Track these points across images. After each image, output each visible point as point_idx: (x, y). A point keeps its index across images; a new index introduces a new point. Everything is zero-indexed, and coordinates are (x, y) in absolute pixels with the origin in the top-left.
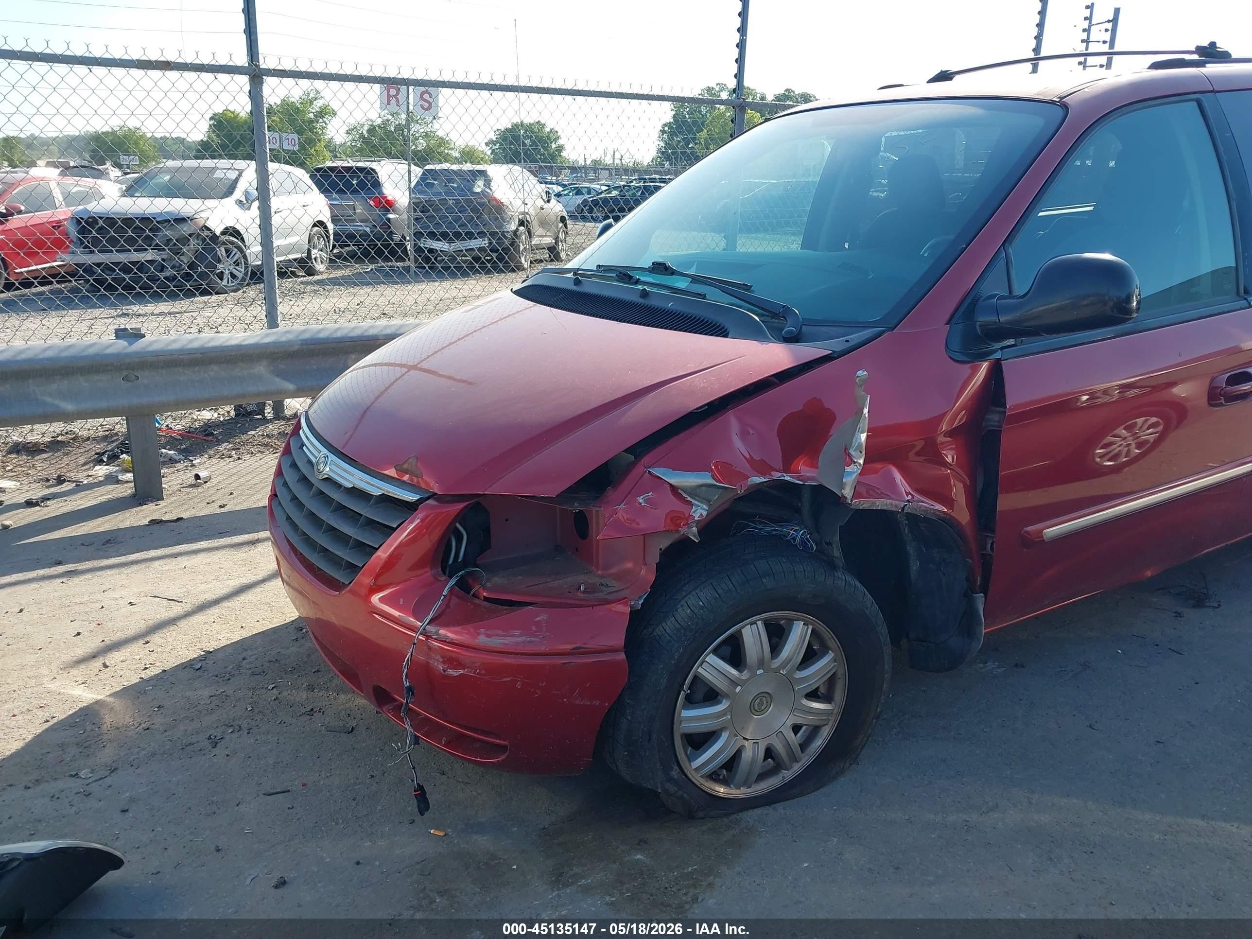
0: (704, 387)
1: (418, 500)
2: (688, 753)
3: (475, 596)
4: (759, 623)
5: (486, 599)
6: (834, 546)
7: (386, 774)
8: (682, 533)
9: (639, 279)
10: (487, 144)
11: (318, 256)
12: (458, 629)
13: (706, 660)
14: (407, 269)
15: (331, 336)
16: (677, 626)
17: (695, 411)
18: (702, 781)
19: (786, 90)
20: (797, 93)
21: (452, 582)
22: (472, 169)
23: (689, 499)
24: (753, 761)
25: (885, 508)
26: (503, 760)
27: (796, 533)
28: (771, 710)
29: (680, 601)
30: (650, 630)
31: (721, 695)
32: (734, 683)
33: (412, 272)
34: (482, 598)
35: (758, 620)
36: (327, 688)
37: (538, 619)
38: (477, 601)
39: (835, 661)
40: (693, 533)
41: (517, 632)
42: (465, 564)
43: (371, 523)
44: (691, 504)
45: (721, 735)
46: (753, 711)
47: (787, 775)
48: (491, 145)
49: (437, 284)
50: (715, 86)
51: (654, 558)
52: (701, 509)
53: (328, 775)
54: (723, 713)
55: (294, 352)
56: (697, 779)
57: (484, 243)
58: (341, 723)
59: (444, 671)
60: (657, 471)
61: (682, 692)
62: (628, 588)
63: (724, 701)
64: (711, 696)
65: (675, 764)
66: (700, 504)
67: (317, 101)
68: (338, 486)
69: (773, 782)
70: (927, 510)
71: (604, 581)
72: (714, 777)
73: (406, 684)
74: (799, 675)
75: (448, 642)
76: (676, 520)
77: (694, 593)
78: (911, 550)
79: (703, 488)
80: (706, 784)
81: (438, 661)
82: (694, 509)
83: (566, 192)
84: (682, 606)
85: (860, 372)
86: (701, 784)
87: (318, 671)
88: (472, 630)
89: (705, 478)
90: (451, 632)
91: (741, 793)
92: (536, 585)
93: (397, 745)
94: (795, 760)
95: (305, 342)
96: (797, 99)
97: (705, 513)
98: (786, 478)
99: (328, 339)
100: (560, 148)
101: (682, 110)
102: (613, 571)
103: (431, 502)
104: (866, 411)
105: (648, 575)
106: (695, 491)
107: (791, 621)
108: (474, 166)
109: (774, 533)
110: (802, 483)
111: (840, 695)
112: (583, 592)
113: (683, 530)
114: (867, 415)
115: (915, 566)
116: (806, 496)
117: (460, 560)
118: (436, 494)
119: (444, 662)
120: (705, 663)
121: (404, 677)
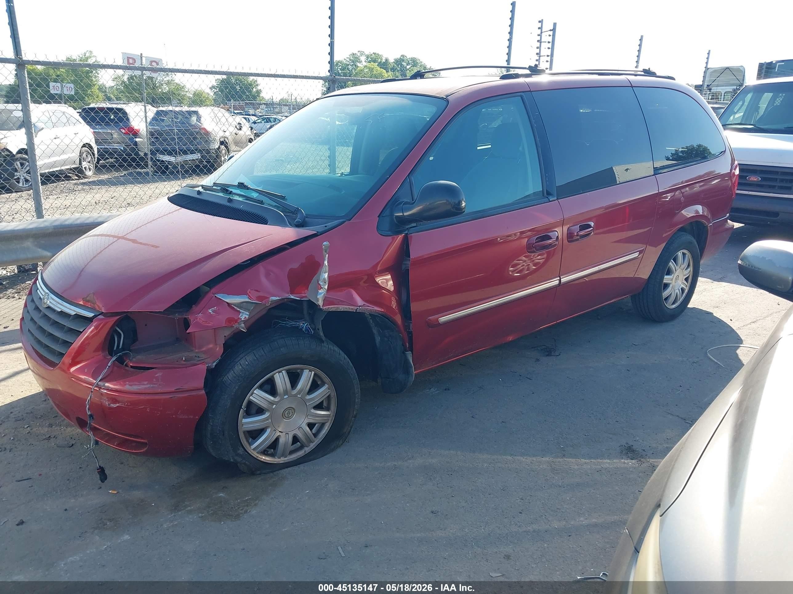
0: (247, 251)
1: (93, 316)
2: (250, 441)
3: (126, 365)
4: (283, 372)
5: (132, 367)
6: (320, 330)
7: (88, 466)
8: (235, 327)
9: (232, 191)
10: (211, 88)
11: (87, 166)
12: (115, 382)
13: (254, 392)
14: (147, 174)
15: (73, 223)
16: (234, 375)
17: (241, 264)
18: (258, 455)
19: (402, 56)
20: (408, 57)
21: (114, 359)
22: (189, 110)
23: (238, 309)
24: (286, 444)
25: (346, 310)
26: (146, 450)
27: (304, 325)
28: (295, 417)
29: (237, 362)
30: (222, 378)
31: (265, 411)
32: (272, 403)
33: (150, 175)
34: (130, 366)
35: (283, 370)
36: (61, 425)
37: (157, 375)
38: (127, 368)
39: (329, 389)
40: (243, 328)
41: (146, 383)
42: (123, 349)
43: (71, 330)
44: (239, 312)
45: (266, 430)
46: (284, 417)
47: (307, 450)
48: (214, 89)
49: (166, 183)
50: (357, 53)
51: (222, 341)
52: (245, 314)
53: (55, 469)
54: (267, 419)
55: (50, 233)
56: (255, 454)
57: (197, 156)
58: (66, 443)
59: (109, 405)
60: (219, 296)
61: (241, 410)
62: (209, 358)
63: (267, 413)
64: (260, 411)
65: (241, 447)
66: (244, 312)
67: (91, 59)
68: (54, 310)
69: (301, 453)
70: (371, 310)
71: (197, 355)
72: (264, 453)
73: (89, 413)
74: (308, 397)
75: (110, 390)
76: (231, 321)
77: (244, 358)
78: (375, 331)
79: (244, 304)
80: (260, 456)
81: (105, 400)
82: (241, 315)
83: (259, 121)
84: (238, 365)
85: (325, 243)
86: (257, 457)
87: (56, 416)
88: (122, 383)
89: (245, 299)
90: (111, 384)
91: (282, 460)
92: (160, 358)
93: (87, 446)
94: (311, 442)
95: (56, 227)
96: (409, 62)
97: (247, 317)
98: (291, 297)
99: (71, 225)
100: (259, 92)
101: (336, 68)
102: (204, 349)
103: (101, 317)
104: (326, 263)
105: (219, 350)
106: (240, 305)
107: (302, 370)
108: (190, 108)
109: (294, 325)
110: (299, 299)
111: (333, 407)
112: (184, 361)
113: (236, 326)
114: (327, 264)
115: (378, 339)
116: (305, 306)
117: (120, 348)
118: (103, 313)
119: (108, 401)
120: (254, 394)
121: (87, 410)
